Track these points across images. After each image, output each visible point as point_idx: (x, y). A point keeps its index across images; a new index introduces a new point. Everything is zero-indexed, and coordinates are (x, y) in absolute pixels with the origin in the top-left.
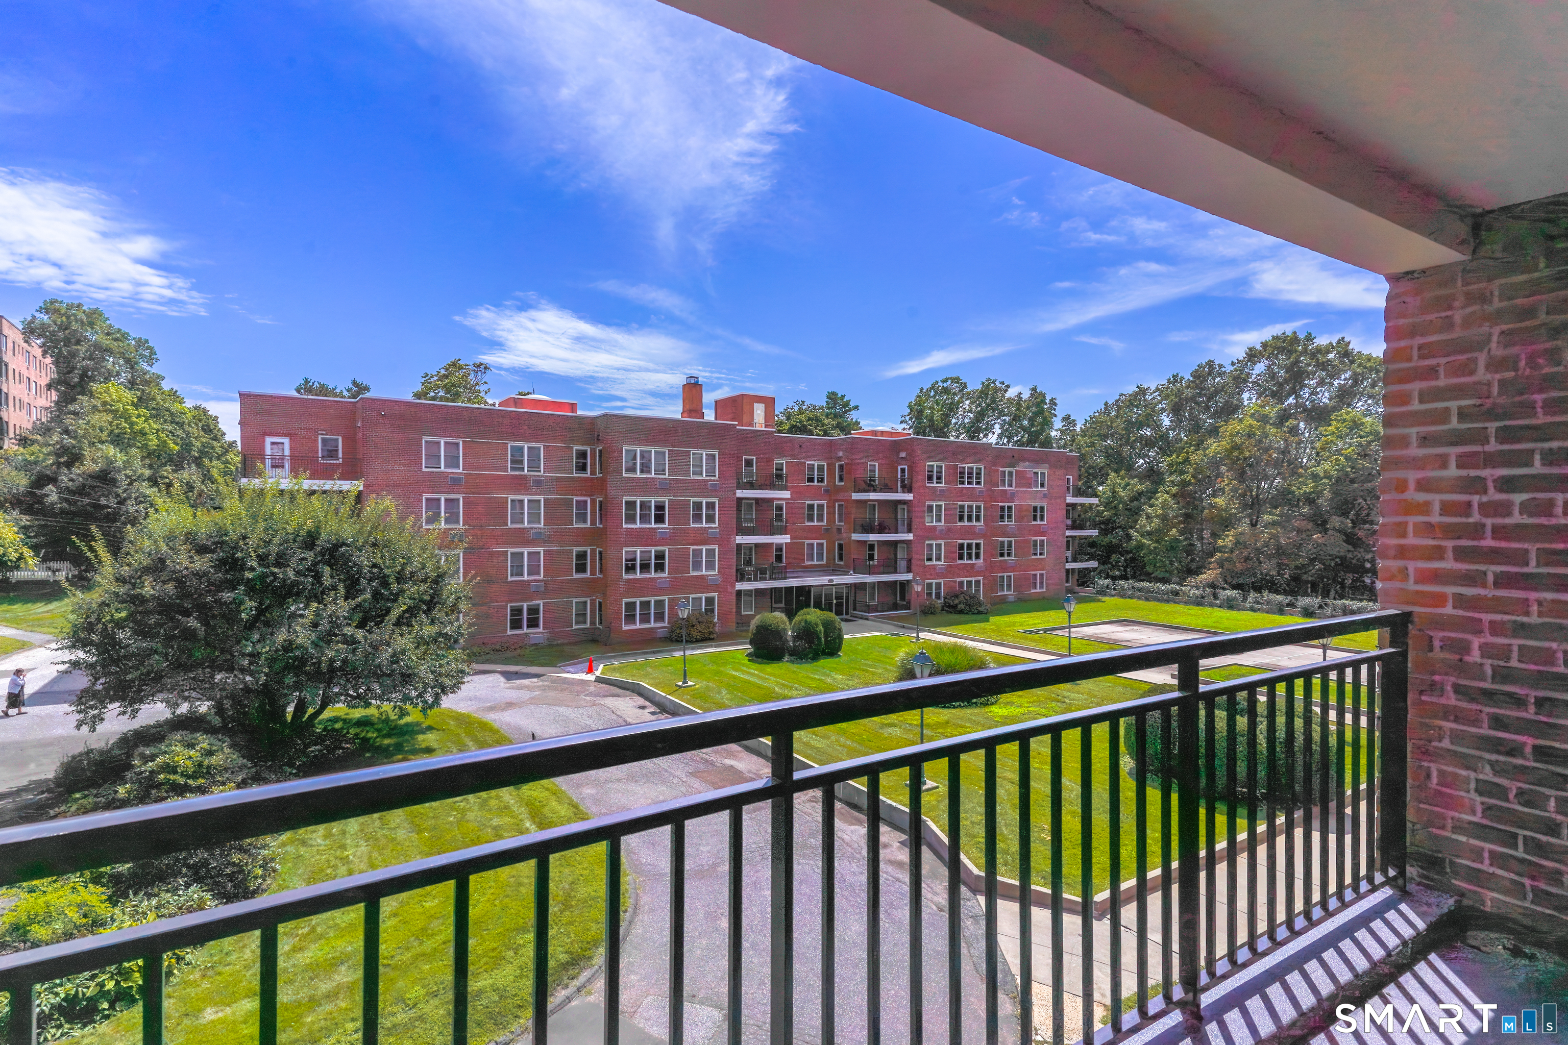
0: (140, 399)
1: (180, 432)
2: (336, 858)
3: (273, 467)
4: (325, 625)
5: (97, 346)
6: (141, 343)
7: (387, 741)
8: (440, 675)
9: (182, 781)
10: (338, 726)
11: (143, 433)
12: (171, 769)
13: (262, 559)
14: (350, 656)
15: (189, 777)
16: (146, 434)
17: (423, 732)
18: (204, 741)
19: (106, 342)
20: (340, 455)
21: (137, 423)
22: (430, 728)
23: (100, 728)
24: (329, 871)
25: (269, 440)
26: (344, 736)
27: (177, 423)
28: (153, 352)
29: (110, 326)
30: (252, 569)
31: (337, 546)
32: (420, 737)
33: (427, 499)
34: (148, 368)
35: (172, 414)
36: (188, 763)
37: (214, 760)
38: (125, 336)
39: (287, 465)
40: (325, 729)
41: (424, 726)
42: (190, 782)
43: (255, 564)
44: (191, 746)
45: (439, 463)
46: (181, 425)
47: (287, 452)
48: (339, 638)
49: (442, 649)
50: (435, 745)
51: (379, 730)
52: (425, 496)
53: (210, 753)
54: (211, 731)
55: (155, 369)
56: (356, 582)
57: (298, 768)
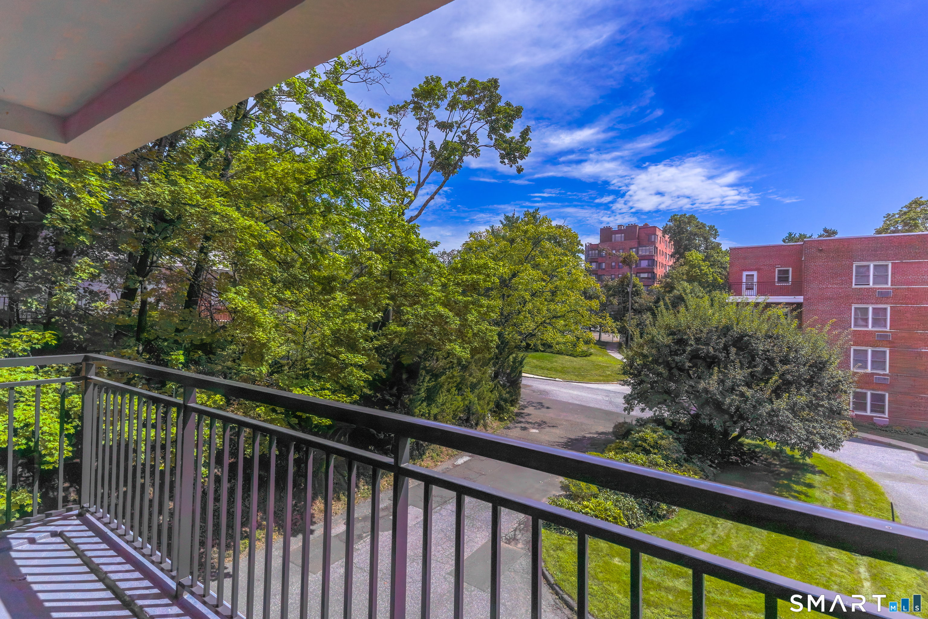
0: (706, 257)
1: (724, 272)
2: (711, 521)
3: (747, 289)
4: (728, 383)
5: (691, 233)
6: (711, 228)
7: (783, 470)
8: (812, 433)
9: (648, 448)
10: (757, 450)
11: (706, 274)
12: (645, 440)
13: (698, 340)
14: (743, 405)
15: (651, 447)
16: (707, 275)
17: (814, 473)
18: (661, 430)
19: (695, 230)
20: (790, 280)
21: (703, 270)
22: (821, 472)
23: (632, 413)
24: (703, 526)
25: (745, 273)
26: (758, 457)
27: (724, 268)
28: (716, 232)
29: (699, 222)
30: (692, 345)
31: (741, 337)
32: (809, 475)
33: (856, 308)
34: (714, 240)
35: (721, 263)
36: (652, 440)
37: (663, 442)
38: (704, 226)
39: (755, 288)
40: (749, 450)
41: (817, 469)
42: (652, 450)
43: (693, 343)
44: (655, 432)
45: (868, 281)
46: (725, 268)
47: (755, 280)
48: (738, 393)
49: (820, 416)
50: (816, 484)
51: (782, 461)
52: (854, 306)
53: (662, 438)
54: (667, 428)
55: (718, 240)
56: (753, 359)
57: (717, 464)
